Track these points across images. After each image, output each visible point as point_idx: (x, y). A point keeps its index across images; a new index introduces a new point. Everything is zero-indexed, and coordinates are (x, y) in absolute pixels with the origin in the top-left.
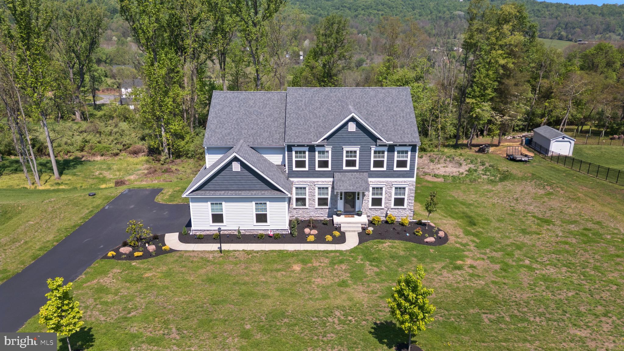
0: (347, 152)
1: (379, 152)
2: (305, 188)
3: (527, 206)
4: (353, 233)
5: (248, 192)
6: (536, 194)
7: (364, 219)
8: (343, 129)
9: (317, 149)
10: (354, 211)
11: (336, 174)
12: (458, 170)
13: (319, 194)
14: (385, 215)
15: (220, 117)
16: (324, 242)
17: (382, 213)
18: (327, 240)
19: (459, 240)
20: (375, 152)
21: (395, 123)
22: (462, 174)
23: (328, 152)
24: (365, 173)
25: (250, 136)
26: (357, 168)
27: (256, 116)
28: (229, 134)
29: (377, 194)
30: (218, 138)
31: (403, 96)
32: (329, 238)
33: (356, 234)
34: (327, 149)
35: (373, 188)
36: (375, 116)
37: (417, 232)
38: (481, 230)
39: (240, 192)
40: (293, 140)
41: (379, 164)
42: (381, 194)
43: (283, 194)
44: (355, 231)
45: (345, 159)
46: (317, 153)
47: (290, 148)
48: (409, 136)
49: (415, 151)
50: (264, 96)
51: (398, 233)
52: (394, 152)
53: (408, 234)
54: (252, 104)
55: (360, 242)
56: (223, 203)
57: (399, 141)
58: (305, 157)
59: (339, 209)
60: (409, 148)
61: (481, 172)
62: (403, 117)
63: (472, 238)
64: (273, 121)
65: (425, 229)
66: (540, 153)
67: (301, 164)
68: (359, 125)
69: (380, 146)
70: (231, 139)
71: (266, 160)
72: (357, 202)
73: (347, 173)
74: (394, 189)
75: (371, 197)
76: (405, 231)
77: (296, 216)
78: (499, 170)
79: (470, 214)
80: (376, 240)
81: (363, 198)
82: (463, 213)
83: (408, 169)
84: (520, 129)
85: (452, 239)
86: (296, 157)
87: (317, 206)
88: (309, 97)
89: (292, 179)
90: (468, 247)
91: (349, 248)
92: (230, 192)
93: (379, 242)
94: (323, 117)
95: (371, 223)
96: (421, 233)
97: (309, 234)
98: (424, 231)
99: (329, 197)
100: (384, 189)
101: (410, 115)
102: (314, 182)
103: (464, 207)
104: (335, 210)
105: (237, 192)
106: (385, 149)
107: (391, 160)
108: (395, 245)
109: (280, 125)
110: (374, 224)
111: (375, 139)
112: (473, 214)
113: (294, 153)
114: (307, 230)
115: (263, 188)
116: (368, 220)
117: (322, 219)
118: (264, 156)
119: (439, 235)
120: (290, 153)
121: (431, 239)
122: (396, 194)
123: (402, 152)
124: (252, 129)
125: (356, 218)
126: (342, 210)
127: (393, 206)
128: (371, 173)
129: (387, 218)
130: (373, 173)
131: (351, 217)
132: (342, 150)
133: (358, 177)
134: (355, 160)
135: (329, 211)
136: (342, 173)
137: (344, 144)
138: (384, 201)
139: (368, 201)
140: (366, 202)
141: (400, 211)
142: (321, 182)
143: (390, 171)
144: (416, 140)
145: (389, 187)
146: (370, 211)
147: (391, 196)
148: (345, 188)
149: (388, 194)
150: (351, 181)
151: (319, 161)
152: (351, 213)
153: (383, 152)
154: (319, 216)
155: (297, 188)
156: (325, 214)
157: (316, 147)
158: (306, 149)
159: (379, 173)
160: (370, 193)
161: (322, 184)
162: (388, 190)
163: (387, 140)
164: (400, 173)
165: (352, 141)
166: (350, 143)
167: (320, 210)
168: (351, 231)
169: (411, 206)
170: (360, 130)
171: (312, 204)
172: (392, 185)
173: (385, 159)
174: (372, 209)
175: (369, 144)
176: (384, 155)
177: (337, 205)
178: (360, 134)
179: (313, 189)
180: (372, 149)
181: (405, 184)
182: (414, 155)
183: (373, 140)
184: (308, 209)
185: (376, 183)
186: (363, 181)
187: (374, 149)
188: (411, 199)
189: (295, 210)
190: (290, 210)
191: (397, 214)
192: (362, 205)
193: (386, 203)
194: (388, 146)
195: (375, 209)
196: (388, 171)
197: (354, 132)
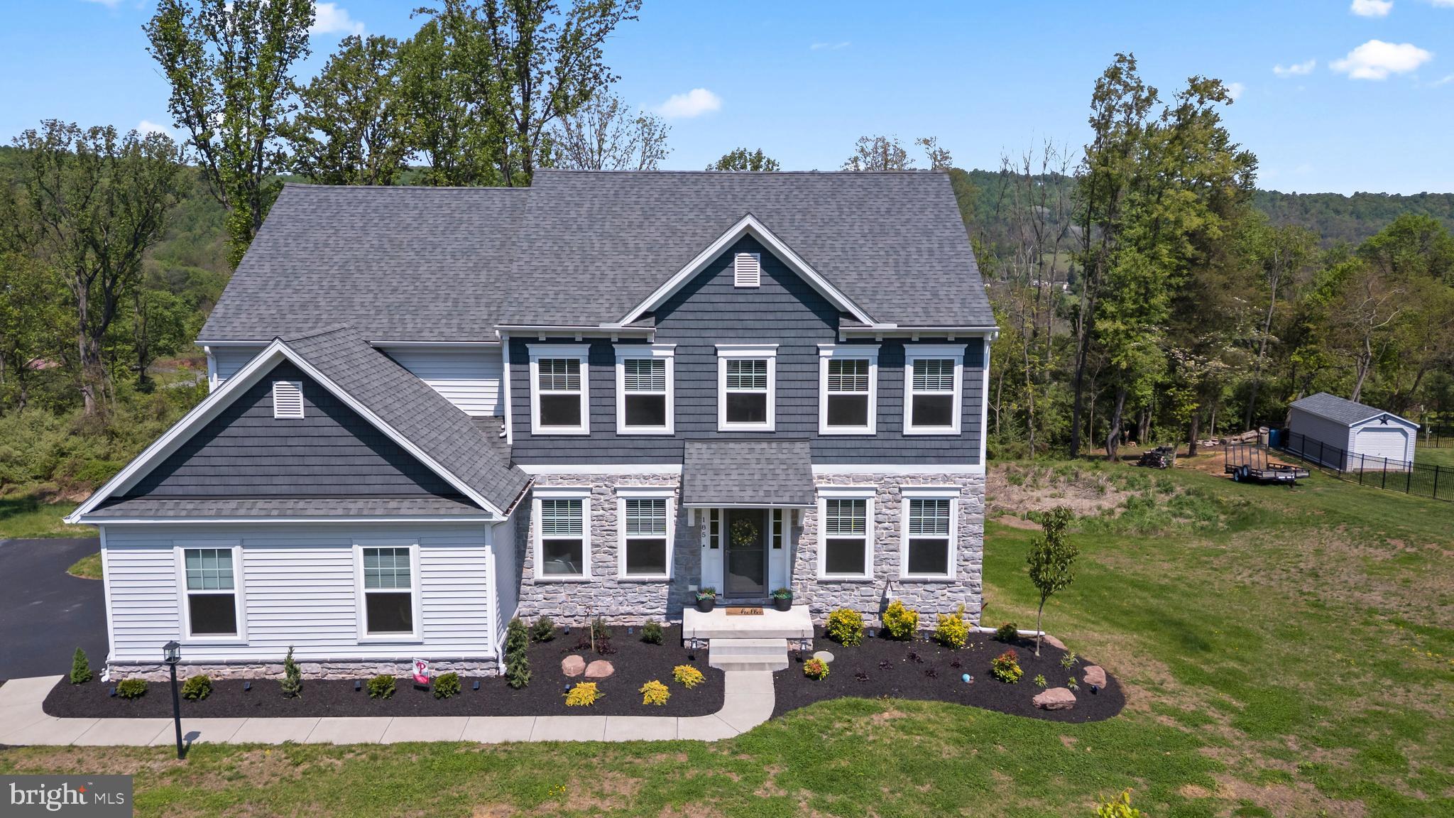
0: (732, 365)
1: (848, 366)
2: (577, 503)
3: (1357, 594)
4: (757, 673)
5: (332, 503)
6: (1365, 559)
7: (798, 620)
8: (716, 280)
9: (622, 352)
10: (764, 592)
11: (692, 449)
12: (1095, 503)
13: (631, 526)
14: (876, 607)
15: (286, 255)
16: (636, 707)
17: (866, 599)
18: (646, 701)
19: (1169, 701)
20: (834, 366)
21: (902, 268)
22: (1111, 512)
23: (660, 363)
24: (798, 445)
25: (379, 312)
26: (769, 425)
27: (417, 253)
28: (303, 306)
29: (846, 526)
30: (262, 319)
31: (927, 193)
32: (656, 691)
33: (767, 677)
34: (656, 353)
35: (832, 503)
36: (833, 248)
37: (1003, 666)
38: (1233, 665)
39: (301, 504)
40: (528, 318)
41: (848, 410)
42: (861, 526)
43: (472, 510)
44: (761, 666)
45: (723, 390)
46: (620, 369)
47: (519, 348)
48: (956, 307)
49: (980, 364)
50: (456, 198)
51: (930, 673)
52: (902, 365)
53: (967, 677)
54: (409, 221)
55: (779, 710)
56: (236, 551)
57: (920, 322)
58: (576, 385)
59: (705, 584)
60: (957, 352)
61: (1165, 509)
62: (931, 252)
63: (1211, 692)
64: (476, 269)
65: (1033, 658)
66: (1321, 466)
67: (561, 410)
68: (773, 265)
69: (850, 341)
70: (306, 321)
71: (432, 395)
72: (776, 558)
73: (732, 445)
74: (906, 504)
75: (823, 536)
76: (956, 665)
77: (544, 612)
78: (1218, 502)
79: (1177, 616)
80: (844, 700)
81: (795, 542)
82: (1150, 612)
83: (955, 428)
84: (1231, 426)
85: (1137, 697)
86: (544, 384)
87: (623, 574)
88: (606, 196)
89: (528, 469)
90: (1208, 727)
91: (731, 734)
92: (261, 504)
93: (856, 707)
94: (650, 249)
95: (825, 636)
96: (1018, 669)
97: (582, 678)
98: (1031, 666)
99: (669, 536)
100: (870, 505)
101: (953, 246)
102: (611, 479)
103: (1145, 594)
104: (692, 588)
105: (290, 503)
106: (871, 353)
107: (891, 395)
108: (919, 717)
109: (497, 280)
110: (837, 639)
111: (831, 314)
112: (1186, 616)
113: (534, 367)
114: (572, 664)
115: (397, 489)
116: (816, 627)
117: (642, 622)
118: (429, 383)
119: (1087, 679)
120: (518, 367)
121: (1060, 696)
122: (915, 526)
123: (933, 366)
124: (395, 290)
125: (771, 619)
126: (719, 588)
127: (905, 574)
128: (822, 444)
129: (886, 616)
130: (830, 444)
131: (751, 613)
132: (712, 359)
133: (775, 457)
134: (763, 396)
135: (670, 593)
136: (713, 446)
137: (720, 333)
138: (873, 553)
139: (815, 552)
140: (808, 555)
141: (932, 589)
142: (637, 477)
143: (892, 436)
144: (982, 318)
145: (891, 496)
146: (822, 592)
147: (896, 533)
148: (724, 494)
149: (886, 525)
150: (746, 472)
151: (628, 398)
152: (753, 601)
153: (863, 366)
154: (632, 611)
155: (547, 503)
156: (655, 605)
157: (615, 343)
158: (581, 352)
159: (849, 444)
160: (819, 523)
161: (640, 486)
162: (884, 510)
163: (872, 318)
164: (928, 444)
165: (751, 324)
166: (740, 333)
167: (637, 588)
168: (747, 667)
169: (973, 571)
170: (776, 283)
171: (605, 564)
172: (901, 490)
173: (872, 393)
174: (827, 583)
175: (811, 333)
176: (867, 378)
177: (700, 568)
178: (778, 299)
179: (606, 506)
180: (822, 353)
181: (947, 485)
182: (974, 375)
183: (823, 320)
184: (588, 583)
185: (842, 482)
186: (790, 471)
187: (830, 353)
188: (971, 546)
189: (539, 590)
190: (523, 588)
191: (920, 600)
192: (792, 567)
193: (879, 561)
194: (879, 339)
195: (839, 582)
196: (881, 436)
197: (756, 291)
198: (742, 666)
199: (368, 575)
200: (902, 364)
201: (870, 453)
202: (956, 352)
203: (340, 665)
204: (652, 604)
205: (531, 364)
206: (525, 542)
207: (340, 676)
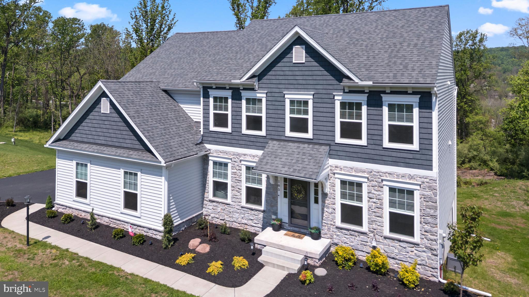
0: (292, 102)
1: (351, 106)
2: (226, 165)
4: (279, 271)
7: (319, 247)
8: (285, 60)
9: (244, 94)
10: (307, 227)
13: (248, 179)
16: (202, 272)
17: (364, 243)
18: (208, 271)
20: (343, 105)
23: (260, 100)
24: (323, 147)
25: (171, 77)
26: (310, 135)
28: (151, 74)
29: (352, 197)
32: (216, 267)
33: (282, 275)
34: (259, 95)
35: (343, 183)
39: (105, 149)
40: (208, 78)
42: (360, 199)
43: (155, 159)
44: (283, 268)
46: (244, 102)
47: (206, 91)
49: (431, 108)
56: (89, 165)
58: (226, 109)
59: (279, 216)
62: (416, 45)
67: (221, 120)
68: (311, 51)
69: (350, 92)
72: (314, 208)
73: (290, 144)
74: (386, 190)
75: (339, 201)
77: (212, 215)
81: (324, 202)
83: (415, 146)
87: (244, 203)
89: (208, 146)
95: (333, 260)
97: (192, 251)
99: (263, 187)
100: (365, 186)
102: (239, 155)
104: (274, 217)
105: (102, 148)
106: (362, 98)
107: (376, 123)
110: (337, 264)
111: (340, 77)
113: (211, 100)
114: (194, 242)
115: (135, 146)
118: (182, 106)
120: (206, 100)
122: (392, 204)
123: (400, 108)
126: (286, 219)
127: (387, 233)
128: (337, 148)
130: (341, 148)
131: (297, 237)
132: (282, 99)
133: (308, 152)
134: (307, 119)
135: (264, 218)
136: (282, 143)
137: (287, 86)
138: (367, 216)
139: (334, 209)
140: (330, 210)
141: (404, 246)
142: (250, 156)
143: (377, 147)
144: (428, 79)
145: (377, 184)
146: (339, 233)
147: (381, 206)
148: (274, 168)
149: (375, 200)
150: (290, 158)
151: (247, 116)
152: (303, 231)
153: (359, 106)
154: (247, 223)
155: (215, 163)
156: (258, 222)
157: (241, 90)
158: (228, 93)
159: (352, 150)
160: (336, 192)
161: (251, 160)
162: (373, 191)
163: (359, 79)
164: (399, 155)
165: (301, 82)
166: (296, 86)
167: (250, 212)
168: (276, 266)
169: (431, 240)
170: (313, 60)
171: (236, 197)
172: (382, 180)
173: (364, 121)
174: (341, 229)
175: (331, 87)
176: (361, 113)
177: (277, 207)
178: (314, 69)
179: (237, 168)
180: (336, 98)
181: (411, 181)
182: (426, 115)
183: (337, 80)
184: (229, 205)
185: (348, 171)
186: (312, 160)
187: (340, 98)
188: (429, 223)
189: (211, 204)
190: (205, 202)
191: (397, 251)
192: (323, 216)
193: (371, 222)
194: (367, 91)
195: (348, 230)
196: (370, 147)
197: (303, 65)
198: (274, 265)
199: (125, 183)
200: (381, 106)
201: (364, 156)
202: (414, 100)
203: (114, 221)
204: (256, 221)
205: (210, 98)
206: (206, 180)
207: (114, 226)
